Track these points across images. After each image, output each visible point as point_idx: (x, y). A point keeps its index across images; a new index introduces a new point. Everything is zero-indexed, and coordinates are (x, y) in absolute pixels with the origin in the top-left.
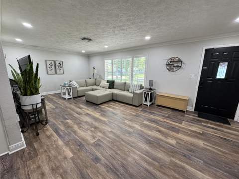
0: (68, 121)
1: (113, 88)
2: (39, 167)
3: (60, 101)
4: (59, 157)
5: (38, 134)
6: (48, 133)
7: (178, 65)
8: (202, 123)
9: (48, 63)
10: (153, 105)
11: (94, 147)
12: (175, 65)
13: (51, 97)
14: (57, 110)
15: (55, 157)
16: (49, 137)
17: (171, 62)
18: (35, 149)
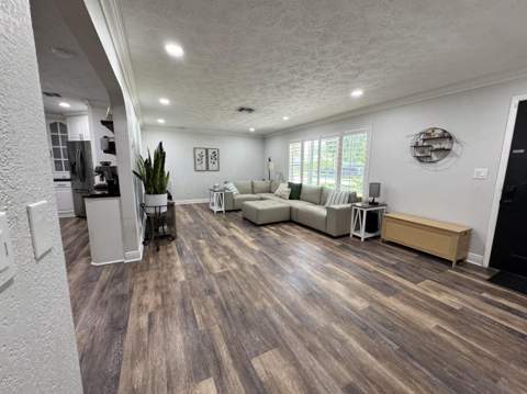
0: (201, 241)
1: (299, 199)
2: (145, 281)
3: (205, 215)
4: (169, 278)
5: (158, 250)
6: (170, 251)
7: (442, 146)
8: (485, 295)
9: (198, 152)
10: (376, 241)
11: (216, 278)
12: (436, 147)
13: (196, 207)
14: (194, 226)
15: (165, 277)
16: (168, 255)
17: (424, 140)
18: (148, 264)
